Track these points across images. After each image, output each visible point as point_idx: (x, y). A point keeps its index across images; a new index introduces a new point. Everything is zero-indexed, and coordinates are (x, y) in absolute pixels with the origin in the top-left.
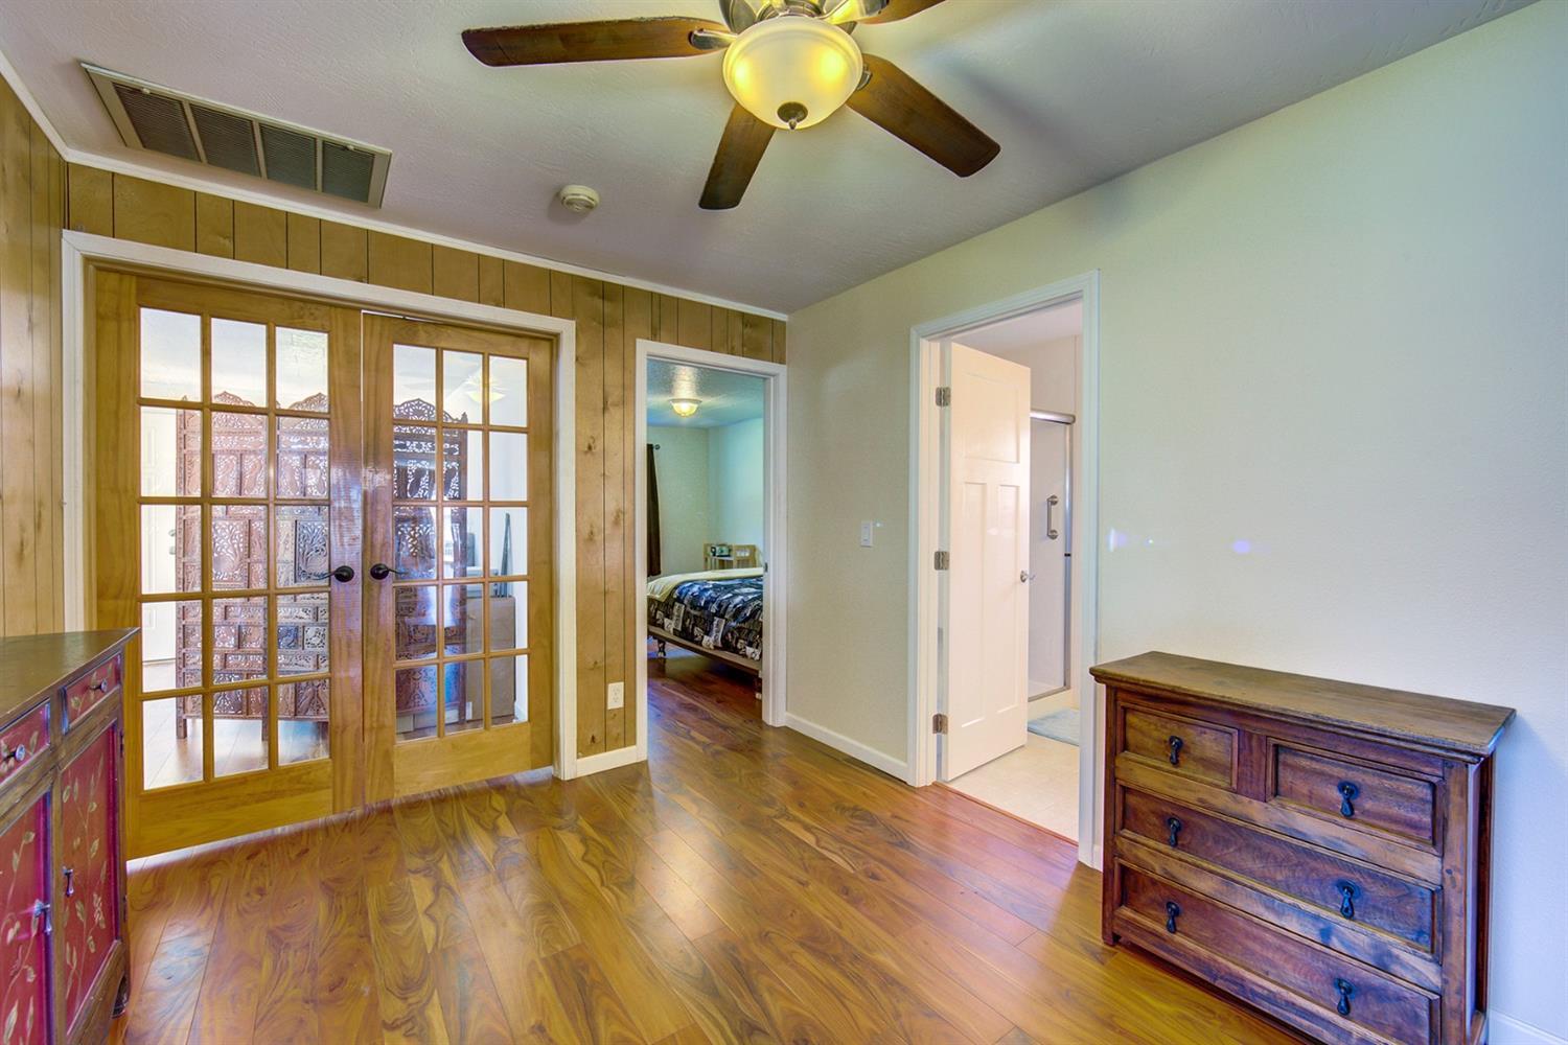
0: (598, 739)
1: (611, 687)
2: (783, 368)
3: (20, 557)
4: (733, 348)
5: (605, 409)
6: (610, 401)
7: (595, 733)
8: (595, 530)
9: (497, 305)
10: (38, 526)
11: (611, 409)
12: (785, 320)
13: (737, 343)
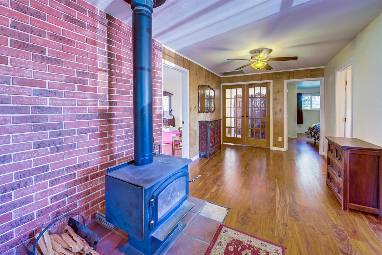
0: (276, 145)
1: (279, 137)
2: (323, 78)
3: (217, 113)
4: (308, 77)
5: (278, 92)
6: (279, 91)
7: (276, 144)
8: (276, 112)
9: (261, 80)
10: (219, 110)
11: (279, 92)
12: (324, 67)
13: (309, 75)
